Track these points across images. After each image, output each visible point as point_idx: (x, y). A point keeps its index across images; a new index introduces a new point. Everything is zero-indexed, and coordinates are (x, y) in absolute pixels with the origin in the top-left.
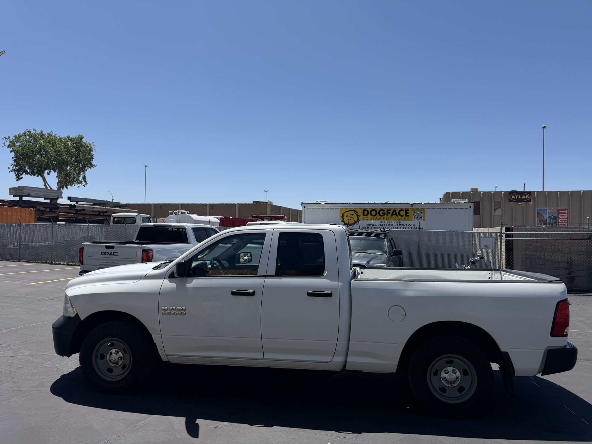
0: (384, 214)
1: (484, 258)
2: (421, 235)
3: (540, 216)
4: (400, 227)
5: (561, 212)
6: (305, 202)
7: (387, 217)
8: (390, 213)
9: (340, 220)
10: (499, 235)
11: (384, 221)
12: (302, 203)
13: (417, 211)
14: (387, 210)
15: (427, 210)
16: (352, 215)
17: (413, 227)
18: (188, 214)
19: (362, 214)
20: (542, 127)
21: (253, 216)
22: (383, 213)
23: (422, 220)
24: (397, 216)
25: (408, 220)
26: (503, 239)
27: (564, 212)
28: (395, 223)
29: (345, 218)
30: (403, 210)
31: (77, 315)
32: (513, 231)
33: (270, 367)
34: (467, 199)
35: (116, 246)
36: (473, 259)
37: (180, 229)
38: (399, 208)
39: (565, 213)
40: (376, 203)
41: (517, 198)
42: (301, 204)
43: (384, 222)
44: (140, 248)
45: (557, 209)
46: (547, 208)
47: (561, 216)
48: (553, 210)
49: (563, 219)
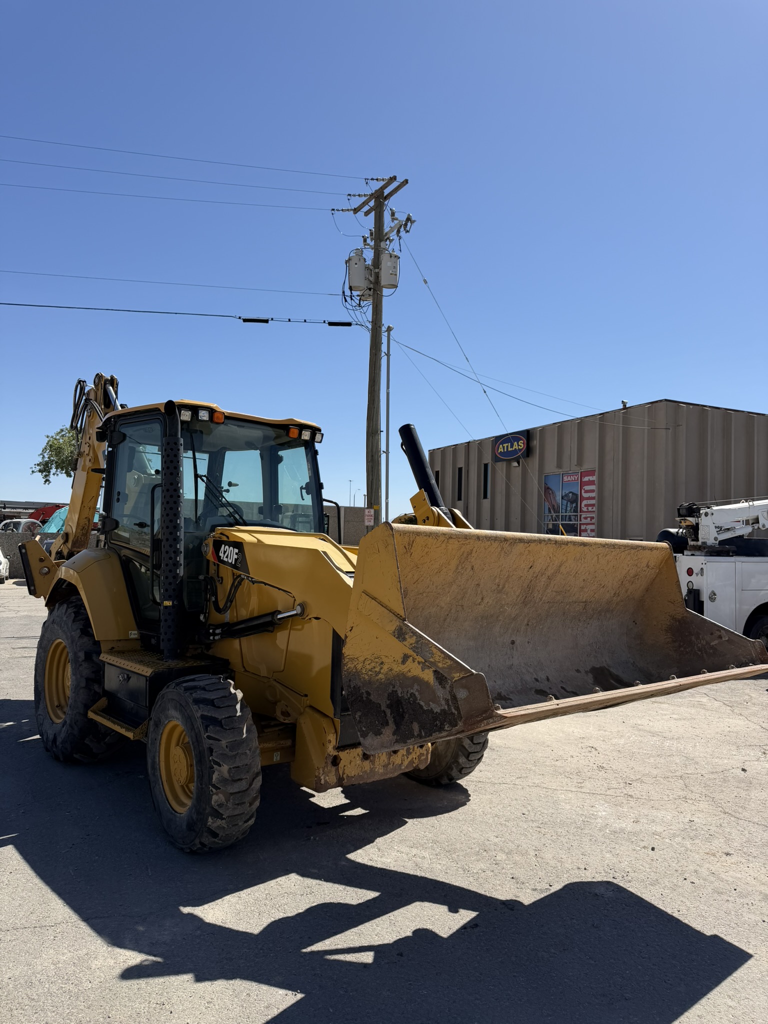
3: (550, 494)
5: (586, 479)
27: (591, 478)
41: (506, 450)
45: (579, 472)
46: (561, 470)
47: (584, 492)
48: (572, 477)
49: (588, 501)
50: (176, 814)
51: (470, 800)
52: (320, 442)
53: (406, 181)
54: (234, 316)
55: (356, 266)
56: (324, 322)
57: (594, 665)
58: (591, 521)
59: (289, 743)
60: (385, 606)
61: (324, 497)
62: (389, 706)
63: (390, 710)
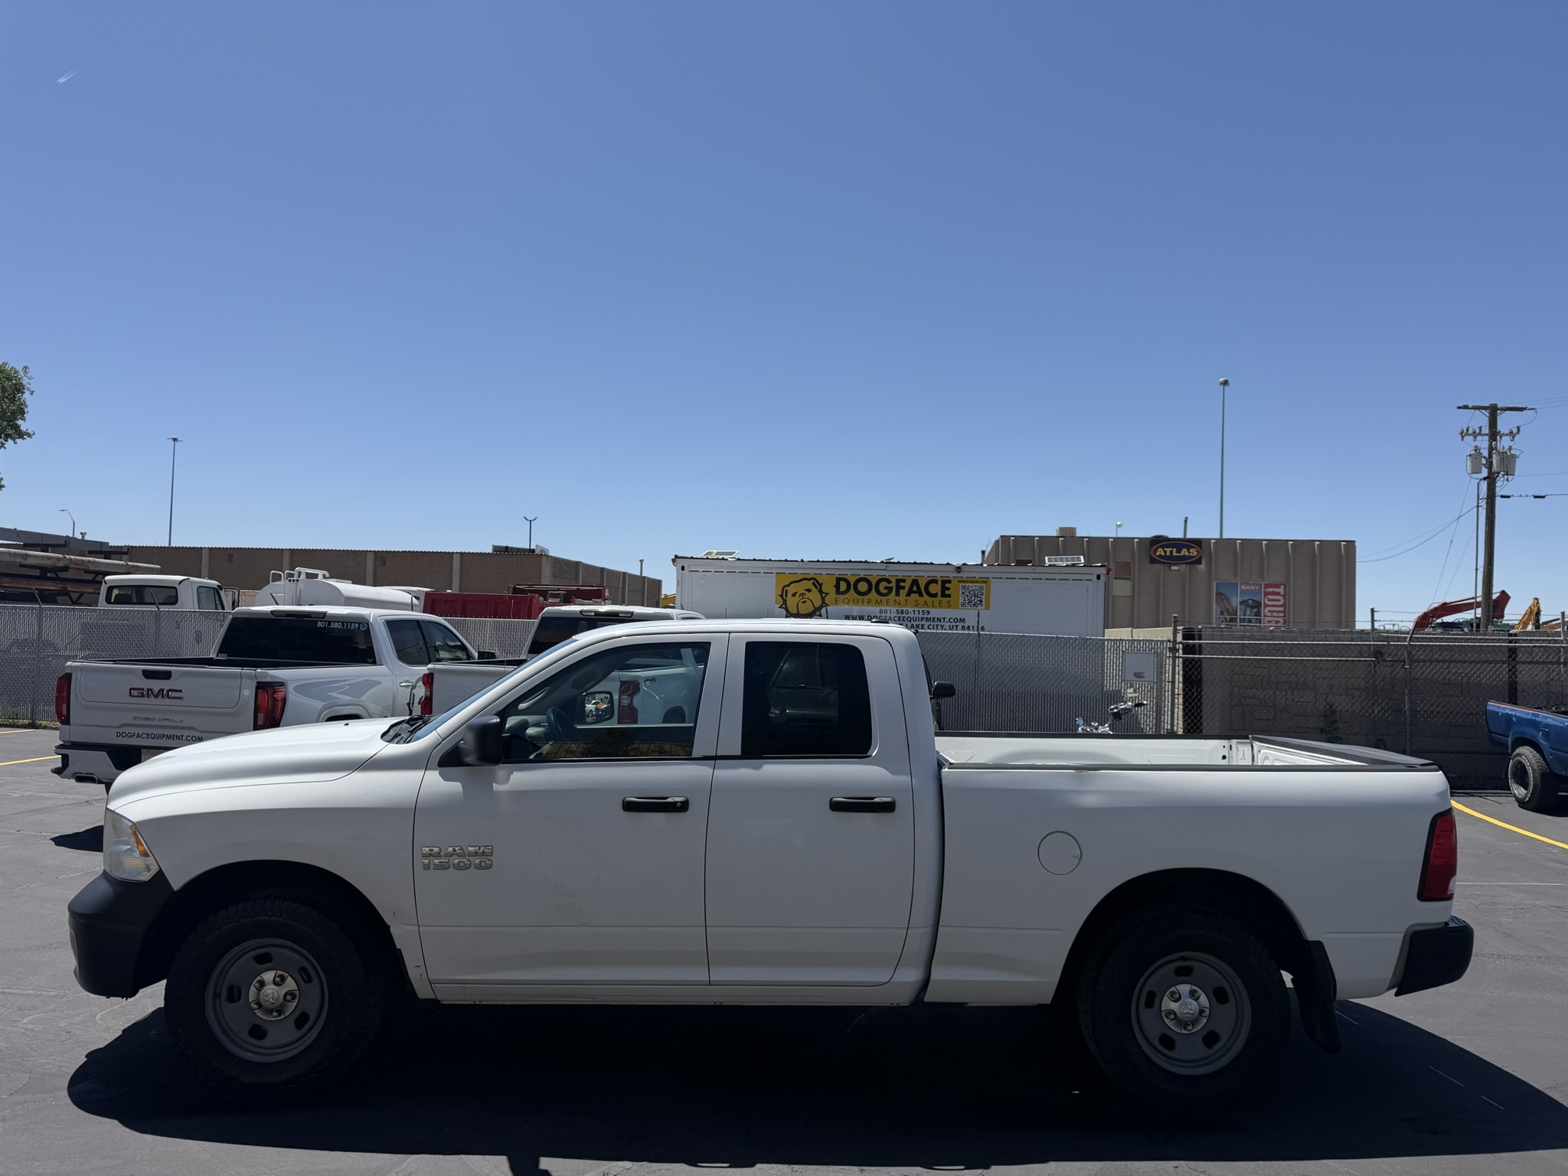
0: (890, 589)
1: (1144, 705)
2: (981, 646)
3: (1222, 599)
4: (929, 623)
5: (1270, 590)
6: (683, 555)
7: (897, 598)
8: (903, 588)
9: (776, 603)
10: (1169, 648)
11: (888, 609)
12: (676, 557)
13: (971, 585)
14: (897, 580)
15: (994, 583)
16: (809, 591)
17: (960, 625)
18: (324, 580)
19: (835, 588)
20: (1221, 383)
21: (515, 588)
22: (886, 588)
23: (983, 608)
24: (921, 595)
25: (949, 606)
26: (1179, 657)
27: (1276, 590)
28: (917, 615)
29: (789, 598)
30: (936, 582)
31: (160, 876)
32: (1203, 638)
33: (723, 1004)
34: (1082, 557)
35: (176, 671)
36: (1116, 708)
37: (351, 623)
38: (926, 575)
39: (1278, 594)
40: (869, 562)
41: (1168, 554)
42: (674, 561)
43: (889, 612)
44: (250, 677)
45: (1261, 584)
47: (1269, 601)
48: (1251, 586)
49: (1273, 608)
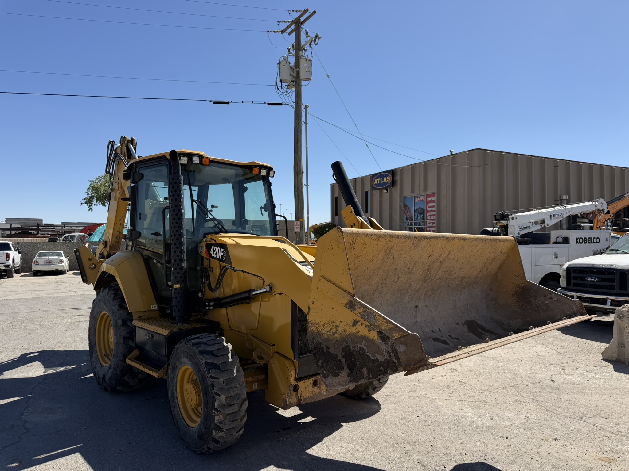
3: (407, 209)
5: (429, 199)
27: (432, 199)
41: (380, 182)
45: (424, 195)
46: (413, 194)
47: (429, 207)
48: (420, 198)
49: (431, 213)
50: (190, 428)
51: (381, 408)
52: (273, 177)
53: (315, 12)
54: (207, 100)
55: (284, 67)
56: (265, 103)
57: (467, 320)
58: (433, 225)
59: (263, 377)
60: (338, 286)
61: (276, 213)
62: (343, 357)
63: (344, 359)
